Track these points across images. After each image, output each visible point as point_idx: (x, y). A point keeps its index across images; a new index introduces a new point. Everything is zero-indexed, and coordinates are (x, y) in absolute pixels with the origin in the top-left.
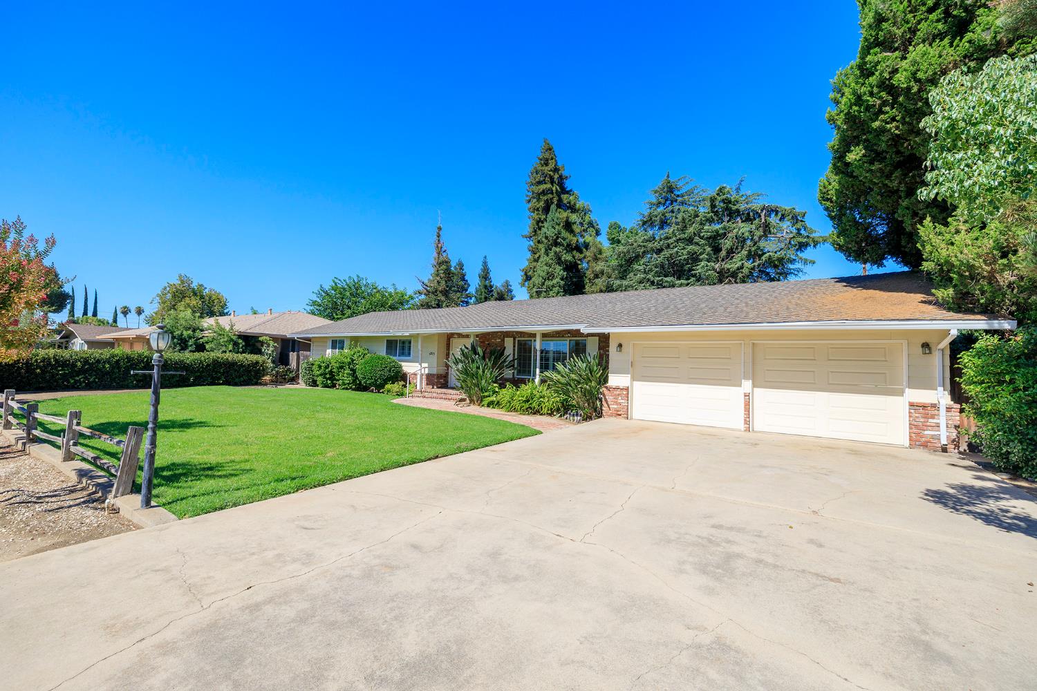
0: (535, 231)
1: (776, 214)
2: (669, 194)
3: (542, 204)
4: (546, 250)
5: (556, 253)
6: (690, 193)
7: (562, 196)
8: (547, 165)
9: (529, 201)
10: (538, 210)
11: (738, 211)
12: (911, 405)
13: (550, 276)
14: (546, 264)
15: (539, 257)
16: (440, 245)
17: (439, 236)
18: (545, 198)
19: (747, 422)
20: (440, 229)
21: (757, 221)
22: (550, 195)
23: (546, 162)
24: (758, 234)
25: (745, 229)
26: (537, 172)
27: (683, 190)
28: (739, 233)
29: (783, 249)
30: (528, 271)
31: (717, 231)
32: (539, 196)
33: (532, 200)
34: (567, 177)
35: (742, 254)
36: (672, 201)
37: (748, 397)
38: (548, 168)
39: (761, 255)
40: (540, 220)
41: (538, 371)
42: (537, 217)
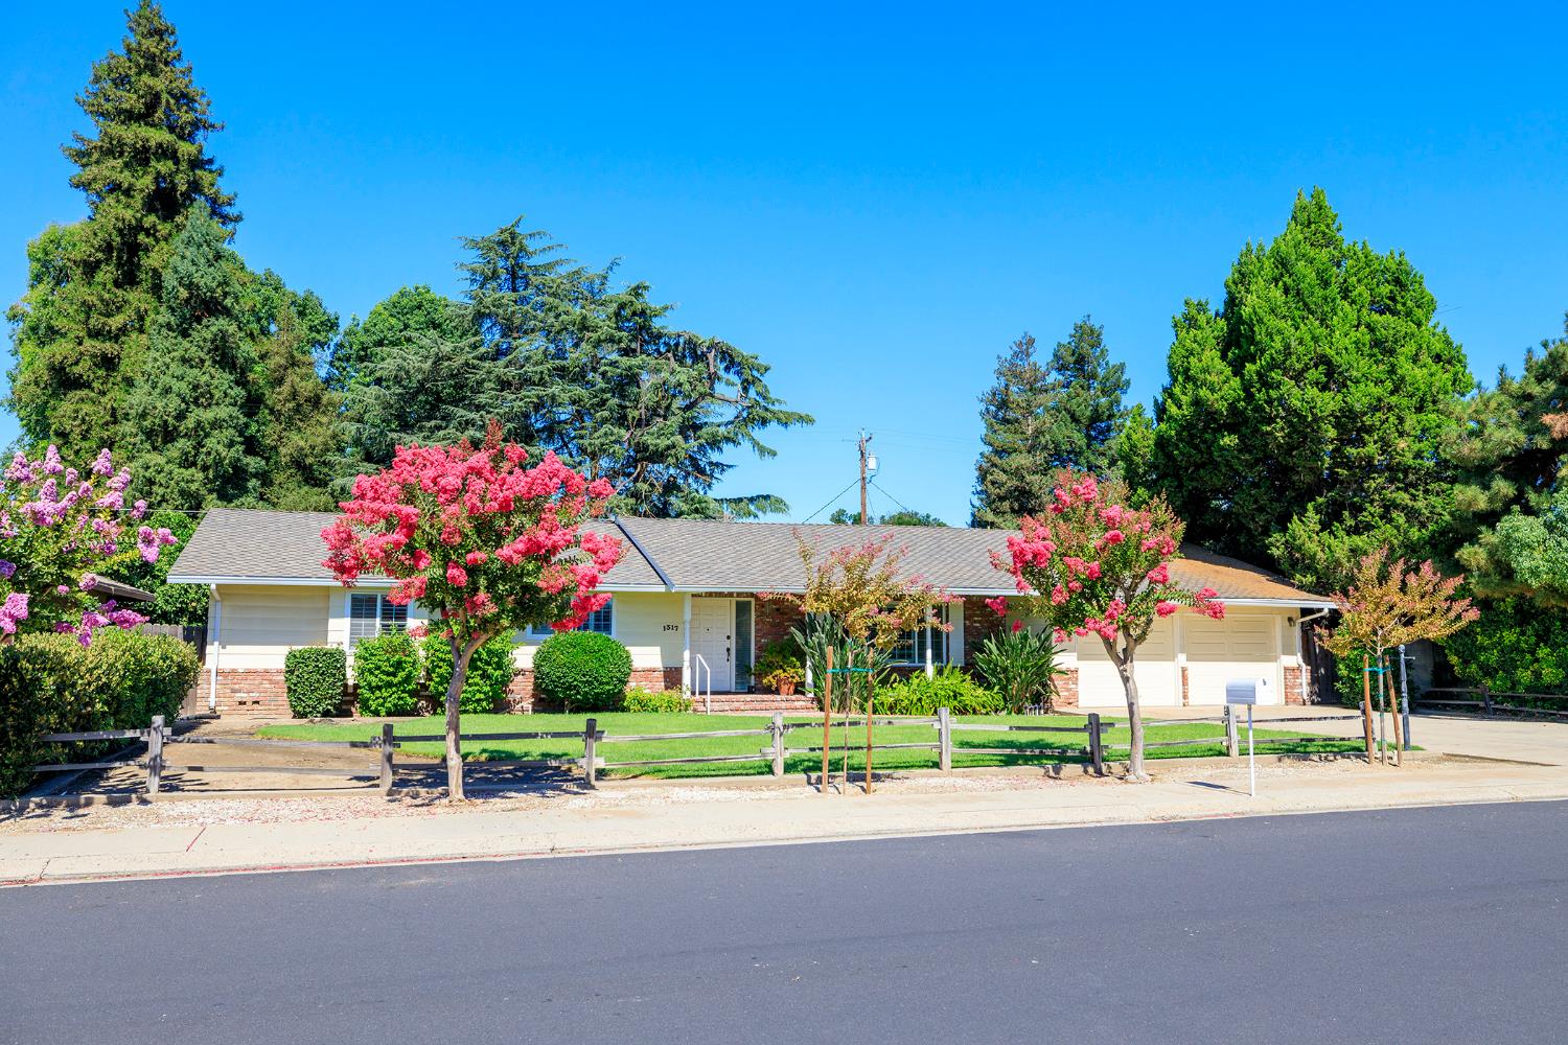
0: (108, 248)
1: (725, 359)
3: (146, 182)
4: (181, 319)
5: (220, 333)
6: (549, 266)
8: (155, 73)
9: (80, 154)
10: (128, 193)
11: (659, 336)
12: (1286, 669)
13: (201, 396)
14: (184, 360)
15: (123, 330)
18: (159, 166)
19: (1185, 696)
21: (701, 366)
22: (170, 163)
23: (151, 65)
24: (702, 390)
25: (683, 378)
26: (121, 81)
27: (535, 261)
28: (673, 380)
29: (732, 423)
30: (70, 361)
31: (630, 368)
32: (141, 156)
33: (95, 156)
34: (213, 126)
35: (674, 421)
36: (515, 276)
37: (1184, 670)
38: (159, 84)
39: (696, 428)
40: (139, 228)
41: (929, 653)
42: (128, 214)
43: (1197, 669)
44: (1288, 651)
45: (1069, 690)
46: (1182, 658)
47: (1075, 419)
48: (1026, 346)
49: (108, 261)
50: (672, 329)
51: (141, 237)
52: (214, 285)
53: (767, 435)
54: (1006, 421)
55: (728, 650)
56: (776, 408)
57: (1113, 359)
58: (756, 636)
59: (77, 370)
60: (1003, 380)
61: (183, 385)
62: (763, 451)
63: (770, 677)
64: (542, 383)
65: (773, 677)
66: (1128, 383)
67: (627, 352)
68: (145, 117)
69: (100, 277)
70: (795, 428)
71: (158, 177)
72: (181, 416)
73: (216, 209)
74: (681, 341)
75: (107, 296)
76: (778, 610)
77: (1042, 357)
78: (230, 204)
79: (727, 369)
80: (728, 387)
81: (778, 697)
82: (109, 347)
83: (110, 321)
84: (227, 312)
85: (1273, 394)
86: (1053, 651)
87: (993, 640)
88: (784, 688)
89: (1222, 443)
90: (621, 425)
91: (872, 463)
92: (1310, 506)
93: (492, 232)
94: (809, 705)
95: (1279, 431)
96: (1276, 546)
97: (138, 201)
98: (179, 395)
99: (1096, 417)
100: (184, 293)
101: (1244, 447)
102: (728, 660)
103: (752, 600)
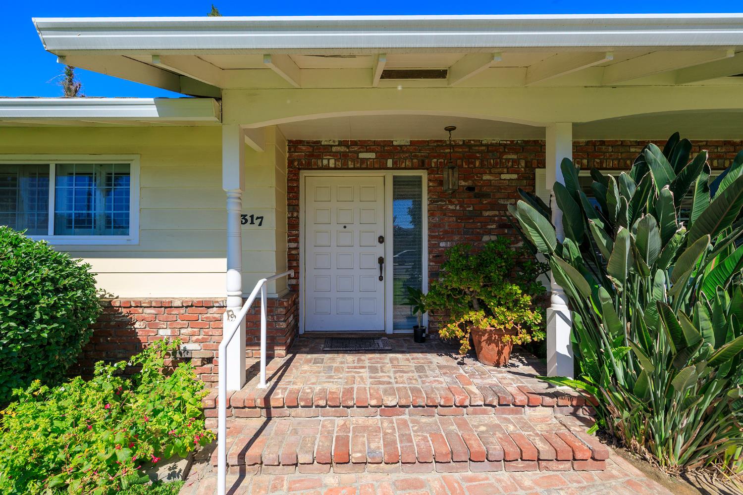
16: (73, 88)
55: (381, 261)
58: (430, 237)
65: (461, 326)
76: (471, 189)
88: (489, 350)
102: (381, 278)
103: (423, 174)
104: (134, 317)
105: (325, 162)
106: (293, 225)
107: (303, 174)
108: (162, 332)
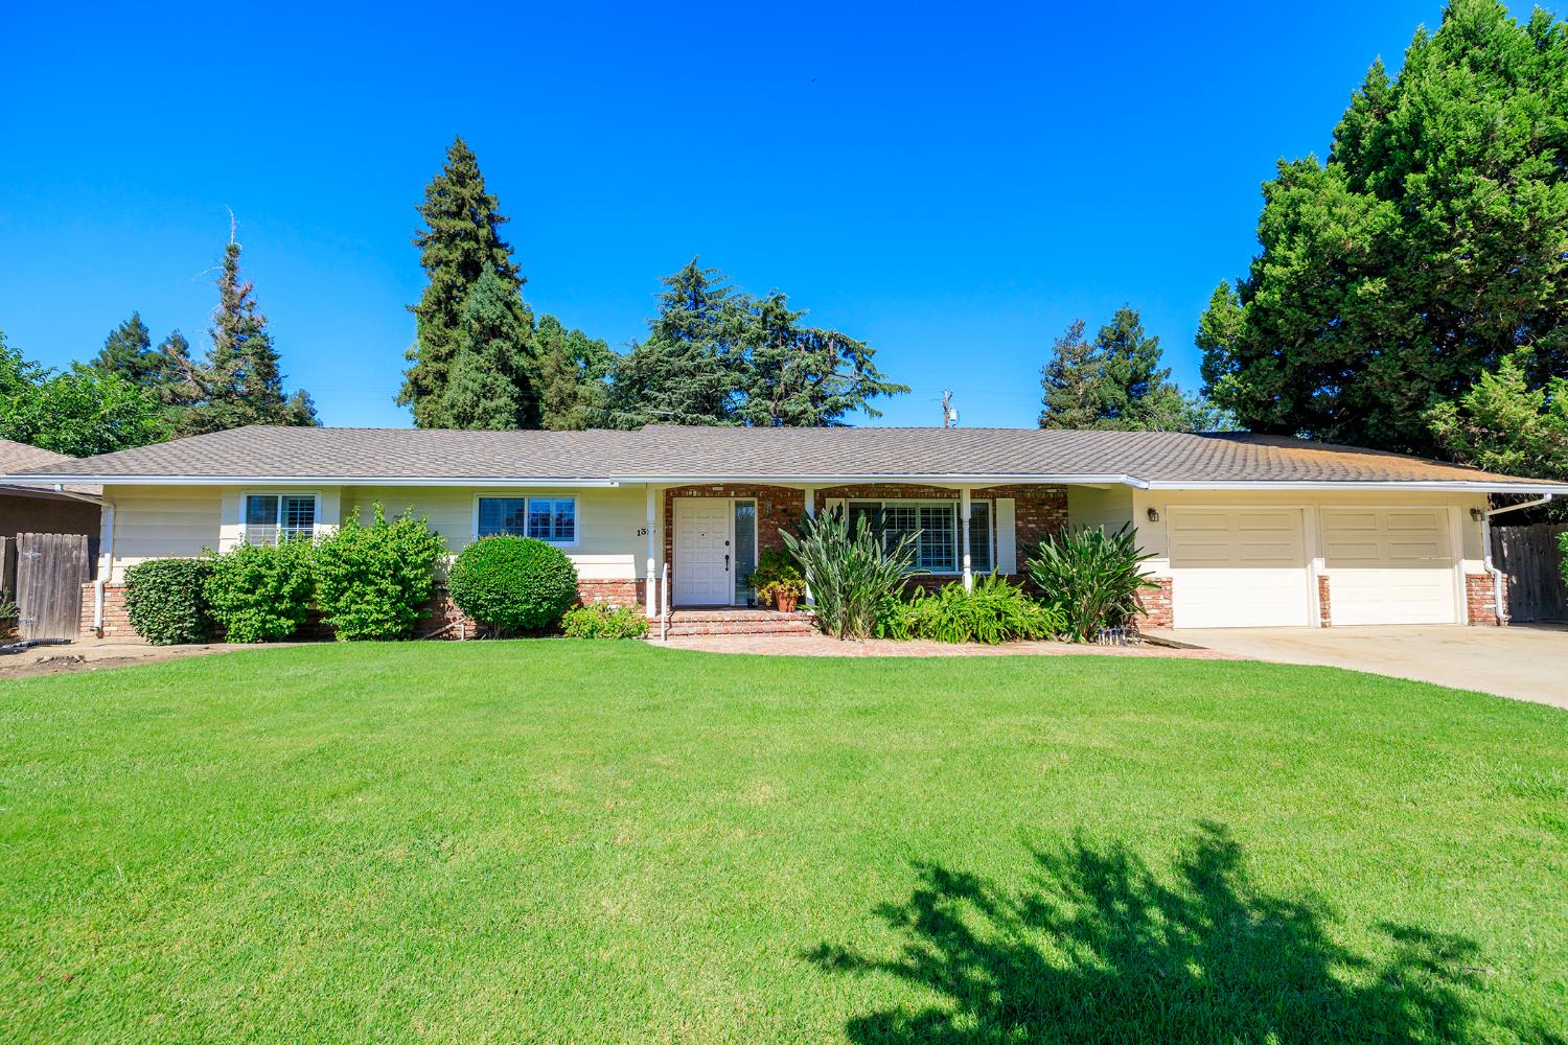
0: (439, 302)
1: (842, 347)
2: (693, 289)
3: (457, 255)
4: (477, 343)
5: (500, 350)
6: (720, 294)
7: (495, 250)
8: (463, 185)
9: (423, 244)
10: (447, 264)
11: (795, 333)
12: (1467, 578)
13: (488, 392)
14: (477, 369)
15: (451, 354)
16: (237, 290)
17: (232, 268)
18: (466, 245)
19: (1325, 614)
20: (234, 251)
21: (824, 352)
22: (473, 243)
23: (461, 180)
24: (825, 369)
25: (810, 361)
26: (442, 192)
27: (712, 288)
28: (803, 364)
29: (849, 393)
30: (420, 377)
31: (773, 357)
32: (451, 239)
33: (430, 243)
34: (503, 219)
35: (806, 393)
36: (697, 301)
37: (1322, 580)
38: (466, 193)
39: (823, 398)
40: (453, 286)
41: (967, 560)
42: (446, 278)
43: (1339, 578)
44: (1471, 553)
45: (1159, 607)
46: (1319, 566)
47: (1117, 381)
48: (1076, 331)
49: (439, 310)
50: (802, 328)
51: (455, 292)
52: (494, 317)
53: (876, 402)
54: (1061, 386)
55: (727, 557)
56: (881, 381)
57: (1148, 336)
58: (759, 541)
59: (425, 382)
60: (1059, 356)
61: (476, 385)
62: (872, 413)
63: (764, 591)
64: (713, 371)
65: (769, 591)
66: (1161, 351)
67: (774, 346)
68: (457, 215)
69: (436, 321)
70: (897, 396)
71: (466, 253)
72: (475, 405)
73: (505, 273)
74: (811, 336)
75: (438, 333)
76: (784, 511)
77: (1090, 337)
78: (517, 271)
79: (845, 355)
80: (846, 369)
81: (774, 614)
82: (441, 366)
83: (442, 350)
84: (507, 337)
85: (1457, 204)
86: (1139, 555)
87: (1053, 543)
88: (782, 603)
89: (1359, 292)
90: (770, 399)
91: (953, 415)
92: (1506, 360)
93: (681, 273)
94: (806, 625)
95: (1462, 259)
96: (1442, 417)
97: (454, 268)
98: (472, 391)
99: (1135, 379)
100: (476, 326)
101: (1395, 293)
102: (727, 569)
103: (755, 500)
104: (580, 590)
105: (690, 493)
106: (669, 534)
107: (675, 499)
108: (596, 598)
